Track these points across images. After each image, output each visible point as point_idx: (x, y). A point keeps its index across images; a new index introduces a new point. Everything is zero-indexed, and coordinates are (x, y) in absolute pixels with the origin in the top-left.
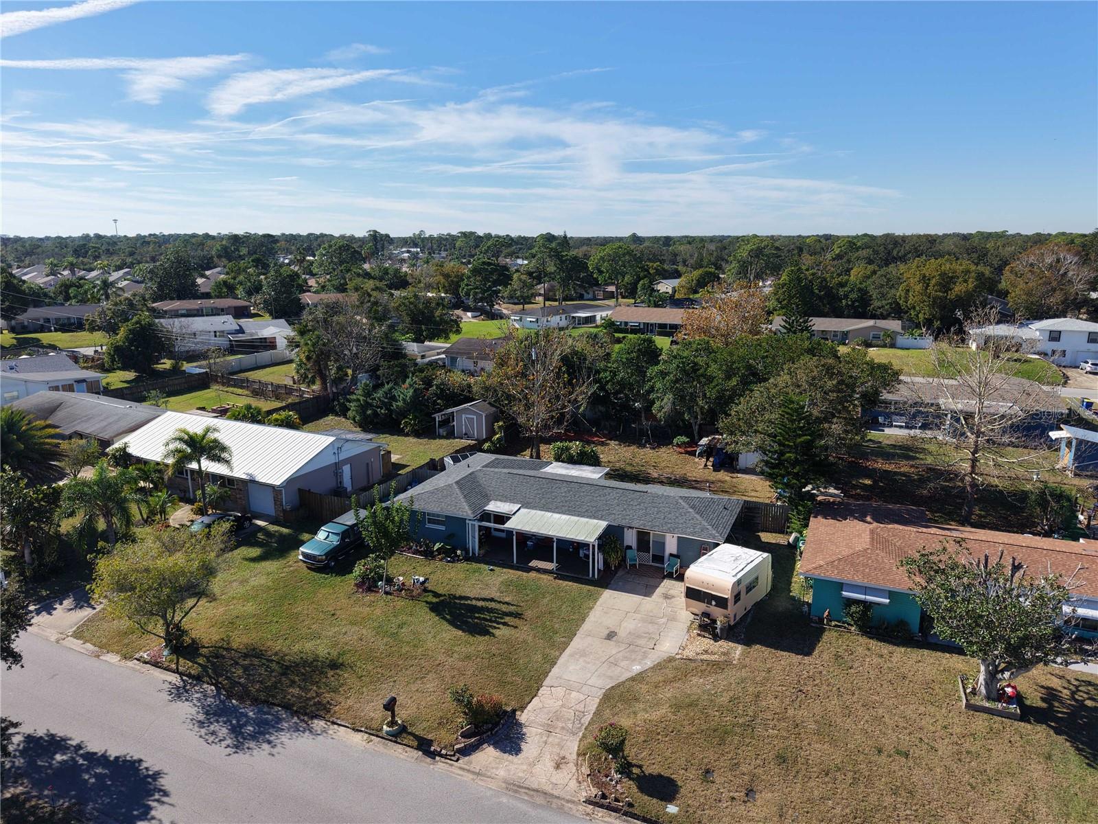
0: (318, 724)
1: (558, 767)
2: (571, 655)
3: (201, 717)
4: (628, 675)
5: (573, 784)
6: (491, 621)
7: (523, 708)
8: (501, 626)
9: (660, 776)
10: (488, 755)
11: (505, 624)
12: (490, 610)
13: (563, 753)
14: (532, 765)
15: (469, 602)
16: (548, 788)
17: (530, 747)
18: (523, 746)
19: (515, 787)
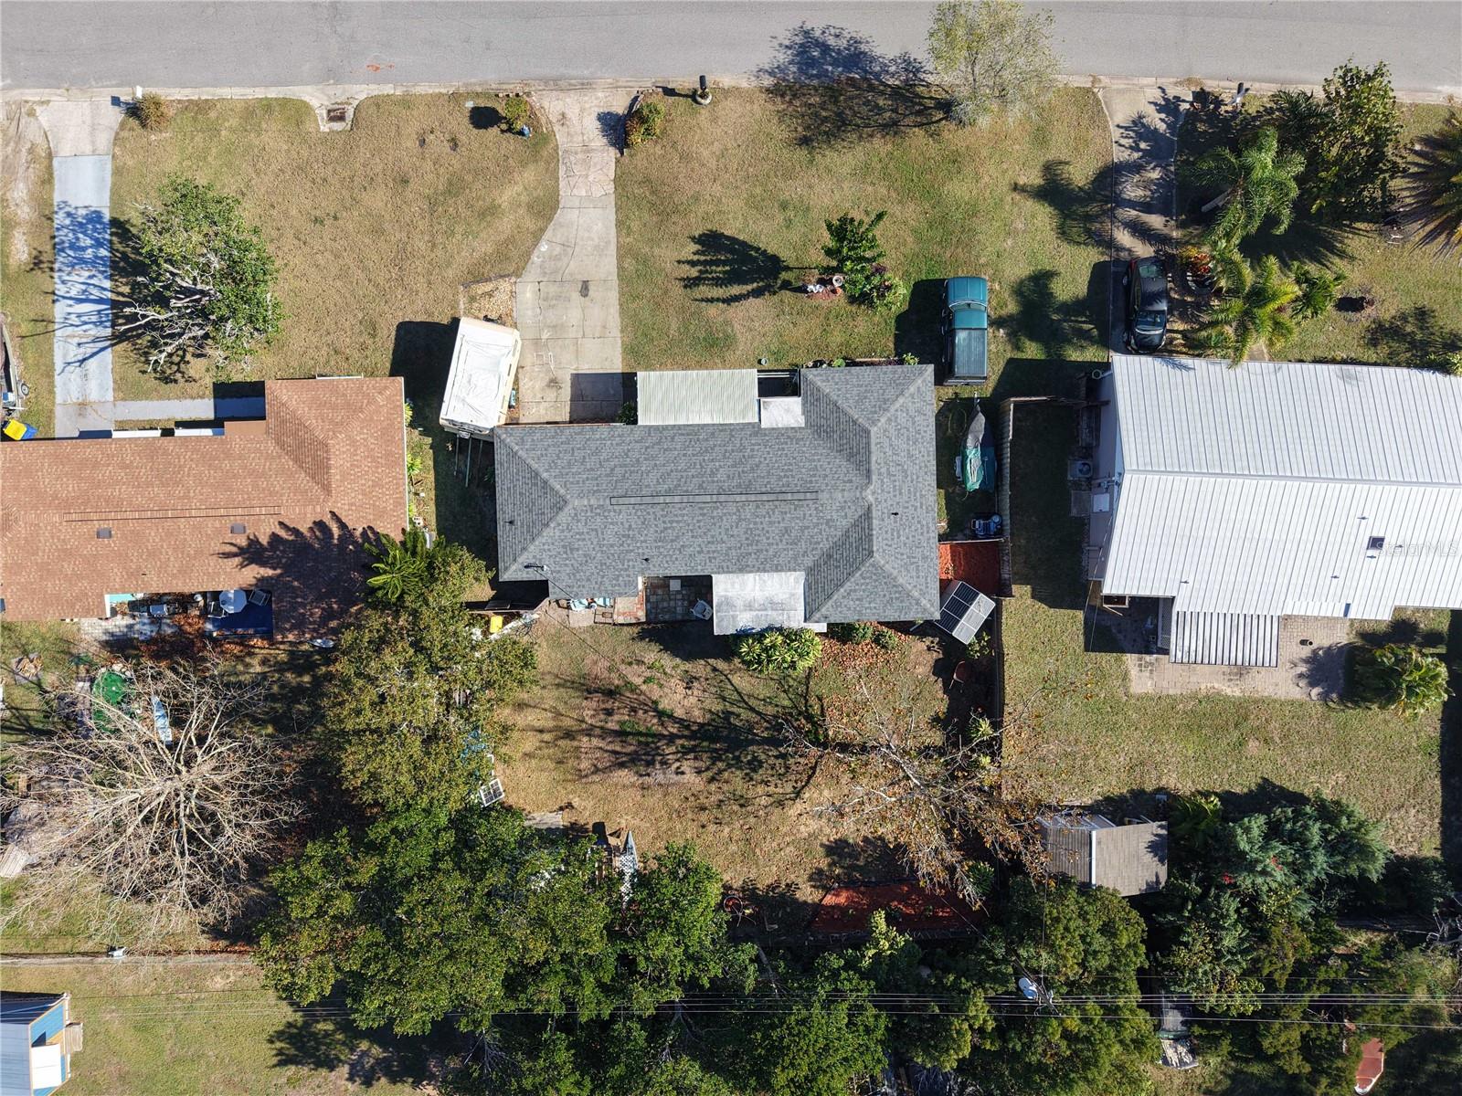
0: (768, 81)
1: (563, 115)
2: (608, 243)
3: (863, 47)
4: (548, 234)
5: (546, 105)
6: (711, 263)
7: (617, 161)
8: (696, 258)
9: (486, 128)
10: (620, 107)
11: (693, 263)
12: (718, 282)
13: (565, 128)
14: (582, 110)
15: (750, 287)
16: (562, 95)
17: (592, 127)
18: (598, 124)
19: (585, 86)
